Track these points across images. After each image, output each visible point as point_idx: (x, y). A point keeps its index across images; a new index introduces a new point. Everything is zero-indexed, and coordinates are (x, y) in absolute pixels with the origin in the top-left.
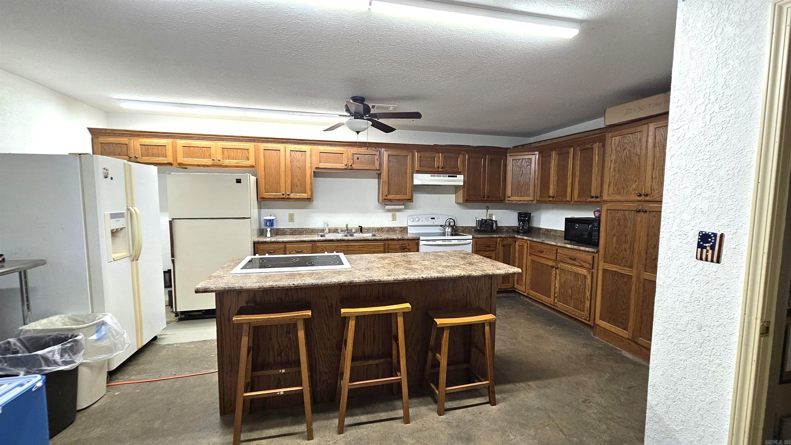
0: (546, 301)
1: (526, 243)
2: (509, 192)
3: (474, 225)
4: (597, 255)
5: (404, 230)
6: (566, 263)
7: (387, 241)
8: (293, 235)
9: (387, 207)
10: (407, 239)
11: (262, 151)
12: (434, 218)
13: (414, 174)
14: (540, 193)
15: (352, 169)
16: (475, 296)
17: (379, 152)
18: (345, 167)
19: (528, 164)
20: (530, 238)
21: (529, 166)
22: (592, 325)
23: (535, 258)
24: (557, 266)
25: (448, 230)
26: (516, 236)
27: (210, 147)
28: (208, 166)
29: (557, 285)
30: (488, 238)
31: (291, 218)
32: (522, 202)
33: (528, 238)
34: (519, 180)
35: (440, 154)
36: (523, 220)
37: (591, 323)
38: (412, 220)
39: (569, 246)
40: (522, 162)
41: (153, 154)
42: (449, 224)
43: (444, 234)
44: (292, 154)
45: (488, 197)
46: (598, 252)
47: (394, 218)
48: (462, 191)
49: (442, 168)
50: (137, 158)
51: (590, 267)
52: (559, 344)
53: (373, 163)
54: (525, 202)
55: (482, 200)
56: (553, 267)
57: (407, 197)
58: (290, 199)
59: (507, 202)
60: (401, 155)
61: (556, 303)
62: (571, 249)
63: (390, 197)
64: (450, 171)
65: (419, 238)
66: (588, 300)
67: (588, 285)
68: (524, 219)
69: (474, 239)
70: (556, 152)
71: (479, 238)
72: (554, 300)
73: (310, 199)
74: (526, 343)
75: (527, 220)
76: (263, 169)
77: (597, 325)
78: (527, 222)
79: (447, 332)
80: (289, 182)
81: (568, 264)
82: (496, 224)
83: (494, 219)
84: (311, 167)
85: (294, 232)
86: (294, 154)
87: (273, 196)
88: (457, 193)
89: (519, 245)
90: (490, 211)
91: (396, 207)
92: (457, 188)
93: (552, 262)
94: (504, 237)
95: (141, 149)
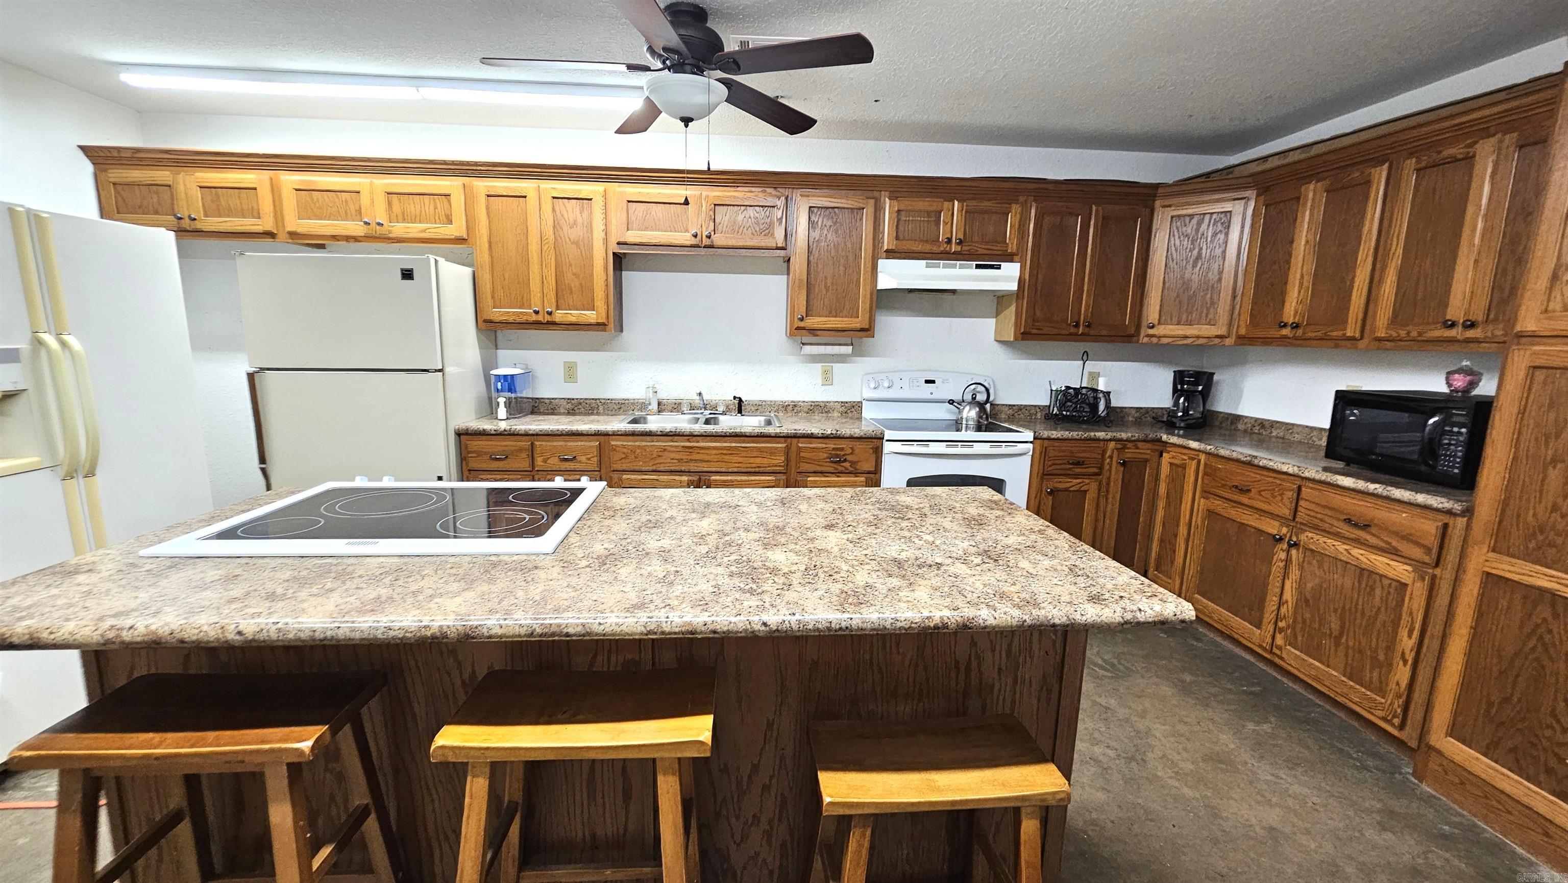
0: (1246, 635)
1: (1193, 459)
2: (1152, 312)
3: (1043, 400)
4: (1461, 522)
5: (853, 409)
6: (1329, 532)
7: (795, 441)
8: (574, 414)
9: (808, 349)
10: (848, 435)
11: (483, 200)
12: (933, 382)
13: (880, 261)
14: (1252, 315)
15: (711, 247)
16: (1000, 669)
17: (783, 198)
18: (694, 241)
19: (1220, 227)
20: (1209, 447)
21: (1221, 237)
22: (1413, 744)
23: (1218, 505)
24: (1294, 539)
25: (971, 413)
26: (1165, 437)
27: (357, 190)
28: (356, 239)
29: (1287, 595)
30: (1080, 440)
31: (570, 373)
32: (1189, 341)
33: (1202, 446)
34: (1187, 276)
35: (956, 203)
36: (1186, 391)
37: (1409, 735)
38: (872, 385)
39: (1347, 482)
40: (1199, 224)
41: (230, 210)
42: (974, 399)
43: (957, 425)
44: (557, 208)
45: (1089, 326)
46: (1468, 512)
47: (828, 379)
48: (1013, 308)
49: (960, 242)
50: (195, 219)
51: (1427, 559)
52: (1290, 802)
53: (768, 231)
54: (1201, 341)
55: (1071, 334)
56: (1281, 539)
57: (857, 323)
58: (554, 323)
59: (1146, 340)
60: (844, 208)
61: (1280, 648)
62: (1354, 490)
63: (813, 322)
64: (981, 251)
65: (883, 434)
66: (1405, 662)
67: (1411, 614)
68: (1192, 388)
69: (1038, 442)
70: (1319, 184)
71: (1054, 439)
72: (1273, 638)
73: (604, 324)
74: (1177, 784)
75: (1200, 392)
76: (486, 245)
77: (1430, 748)
78: (1200, 398)
79: (864, 835)
80: (551, 280)
81: (1337, 536)
82: (1108, 402)
83: (1101, 387)
84: (606, 241)
85: (576, 407)
86: (562, 206)
87: (514, 317)
88: (1001, 313)
89: (1171, 464)
90: (1091, 366)
91: (830, 350)
92: (1000, 299)
93: (1276, 523)
94: (1128, 440)
95: (202, 198)
